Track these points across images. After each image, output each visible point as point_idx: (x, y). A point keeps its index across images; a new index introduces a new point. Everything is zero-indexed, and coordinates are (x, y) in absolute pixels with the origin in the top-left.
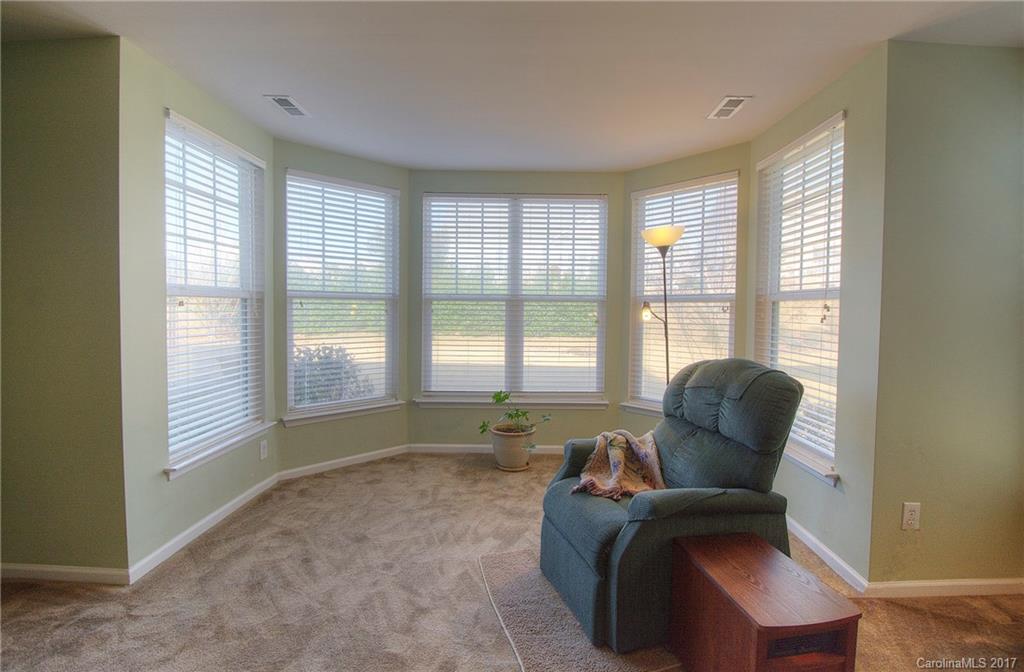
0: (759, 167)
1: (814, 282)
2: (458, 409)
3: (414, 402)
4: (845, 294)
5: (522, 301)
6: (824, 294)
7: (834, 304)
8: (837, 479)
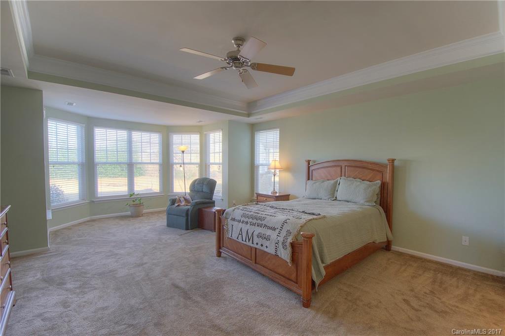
0: (205, 133)
1: (217, 161)
2: (113, 202)
3: (93, 201)
4: (223, 164)
5: (133, 164)
6: (219, 164)
7: (221, 166)
8: (222, 200)
